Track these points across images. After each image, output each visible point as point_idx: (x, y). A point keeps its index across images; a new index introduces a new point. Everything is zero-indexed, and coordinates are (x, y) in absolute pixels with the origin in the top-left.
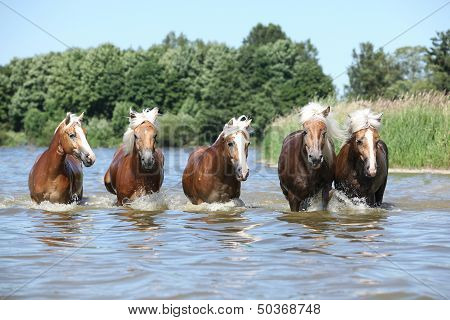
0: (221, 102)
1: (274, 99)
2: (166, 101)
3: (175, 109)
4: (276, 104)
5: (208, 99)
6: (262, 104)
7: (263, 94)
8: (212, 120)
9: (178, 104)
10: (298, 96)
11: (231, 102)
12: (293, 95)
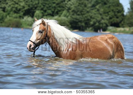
0: (79, 13)
1: (101, 12)
2: (56, 10)
3: (59, 14)
4: (101, 15)
5: (73, 11)
6: (95, 14)
7: (96, 10)
8: (75, 20)
9: (61, 12)
10: (110, 11)
11: (83, 13)
12: (108, 11)
